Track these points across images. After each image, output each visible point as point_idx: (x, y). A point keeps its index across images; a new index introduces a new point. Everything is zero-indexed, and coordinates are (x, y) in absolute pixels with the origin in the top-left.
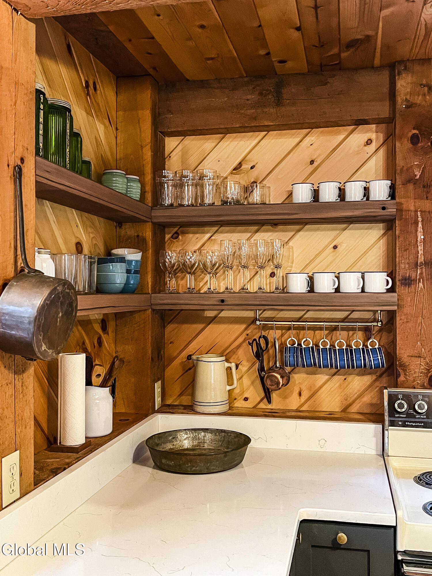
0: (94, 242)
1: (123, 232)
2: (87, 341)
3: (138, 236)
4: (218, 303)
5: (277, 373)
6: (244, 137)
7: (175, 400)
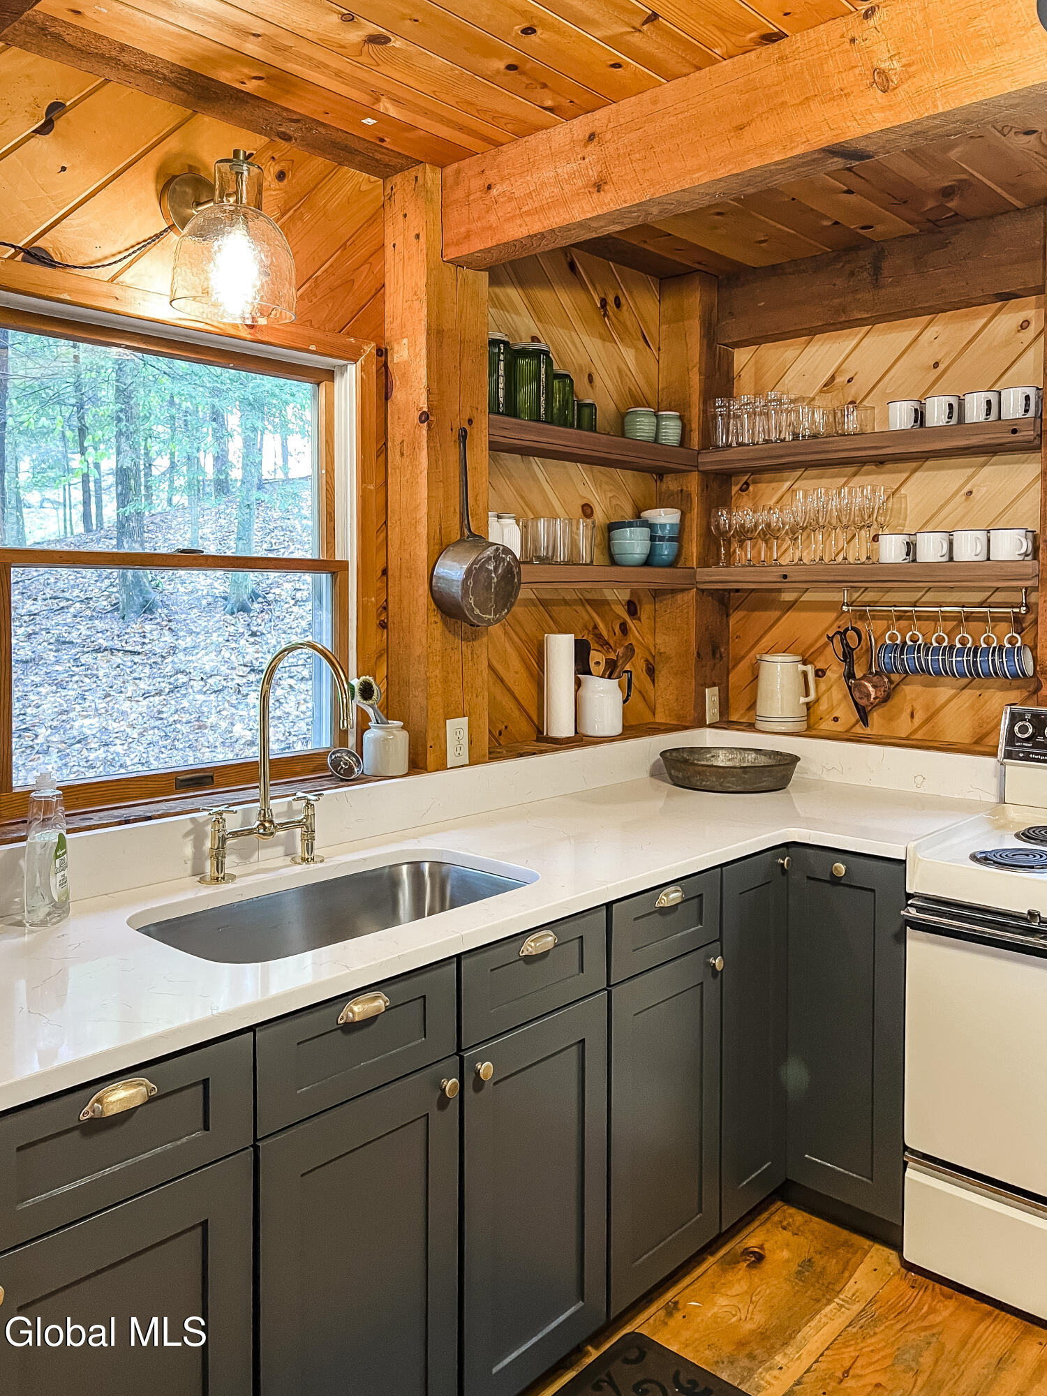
0: (614, 502)
1: (664, 487)
2: (601, 626)
3: (682, 490)
4: (779, 580)
5: (869, 682)
6: (839, 336)
7: (743, 716)
